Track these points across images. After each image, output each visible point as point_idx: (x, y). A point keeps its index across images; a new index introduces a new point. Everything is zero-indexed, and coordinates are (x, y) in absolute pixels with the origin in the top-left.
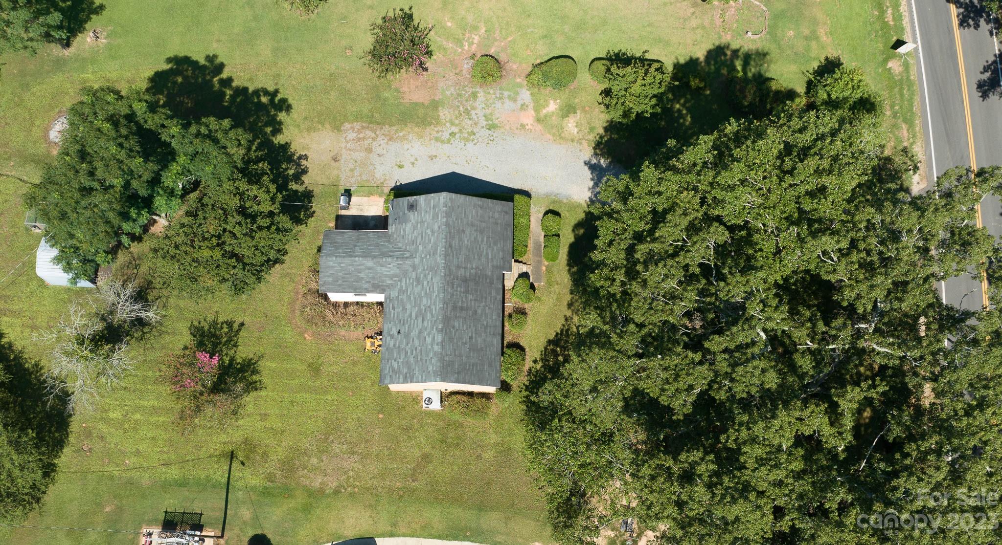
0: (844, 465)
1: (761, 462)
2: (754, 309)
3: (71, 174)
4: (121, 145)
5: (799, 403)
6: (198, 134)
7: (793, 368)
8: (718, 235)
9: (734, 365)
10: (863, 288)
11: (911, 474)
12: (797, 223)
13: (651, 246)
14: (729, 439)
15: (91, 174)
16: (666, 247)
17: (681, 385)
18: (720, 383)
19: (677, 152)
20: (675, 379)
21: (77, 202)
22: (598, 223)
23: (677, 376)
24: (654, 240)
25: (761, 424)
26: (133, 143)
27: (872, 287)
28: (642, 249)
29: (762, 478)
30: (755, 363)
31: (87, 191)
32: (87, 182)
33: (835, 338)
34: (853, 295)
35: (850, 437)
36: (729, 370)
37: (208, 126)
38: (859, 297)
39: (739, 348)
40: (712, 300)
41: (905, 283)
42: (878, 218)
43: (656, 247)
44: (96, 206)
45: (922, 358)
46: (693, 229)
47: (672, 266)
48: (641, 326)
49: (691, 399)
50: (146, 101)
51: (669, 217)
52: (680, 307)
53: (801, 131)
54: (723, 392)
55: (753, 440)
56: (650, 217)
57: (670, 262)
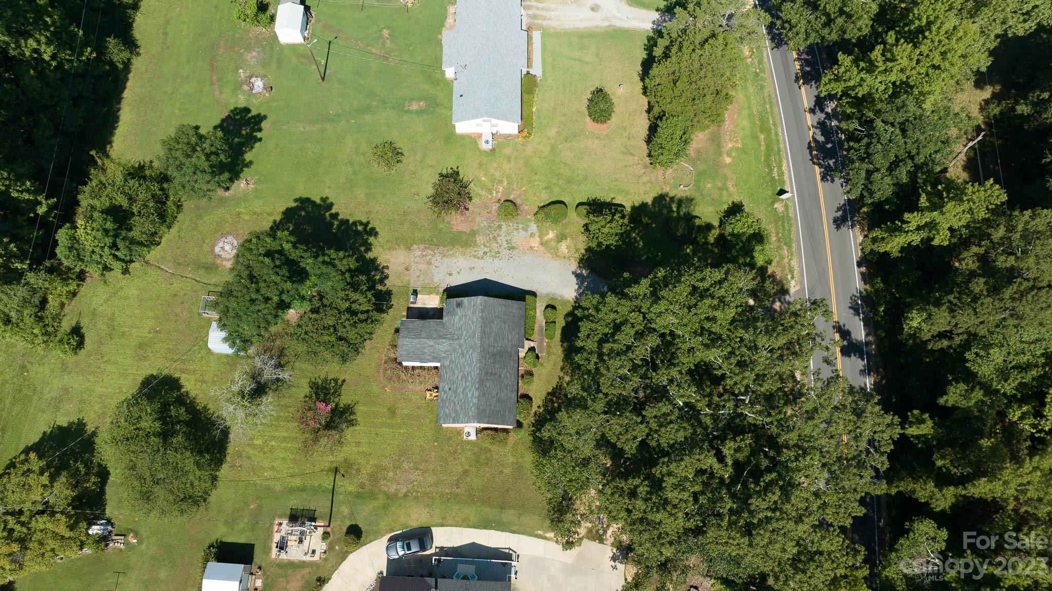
0: (729, 487)
1: (675, 487)
2: (673, 390)
3: (245, 291)
4: (277, 273)
5: (698, 450)
6: (324, 262)
7: (700, 422)
8: (653, 341)
9: (661, 426)
10: (738, 378)
11: (760, 496)
12: (701, 335)
13: (612, 345)
14: (657, 471)
15: (258, 291)
16: (621, 346)
17: (629, 436)
18: (652, 436)
19: (628, 284)
20: (626, 433)
21: (248, 308)
22: (580, 323)
23: (627, 431)
24: (615, 341)
25: (674, 464)
26: (284, 272)
27: (744, 378)
28: (607, 347)
29: (674, 496)
30: (672, 426)
31: (252, 301)
32: (254, 296)
33: (724, 406)
34: (732, 383)
35: (731, 470)
36: (657, 428)
37: (329, 256)
38: (736, 383)
39: (664, 414)
40: (649, 382)
41: (764, 375)
42: (746, 336)
43: (615, 346)
44: (259, 311)
45: (772, 423)
46: (640, 335)
47: (625, 360)
48: (606, 395)
49: (634, 446)
50: (292, 242)
51: (623, 328)
52: (629, 386)
53: (702, 280)
54: (654, 442)
55: (670, 474)
56: (612, 325)
57: (623, 358)
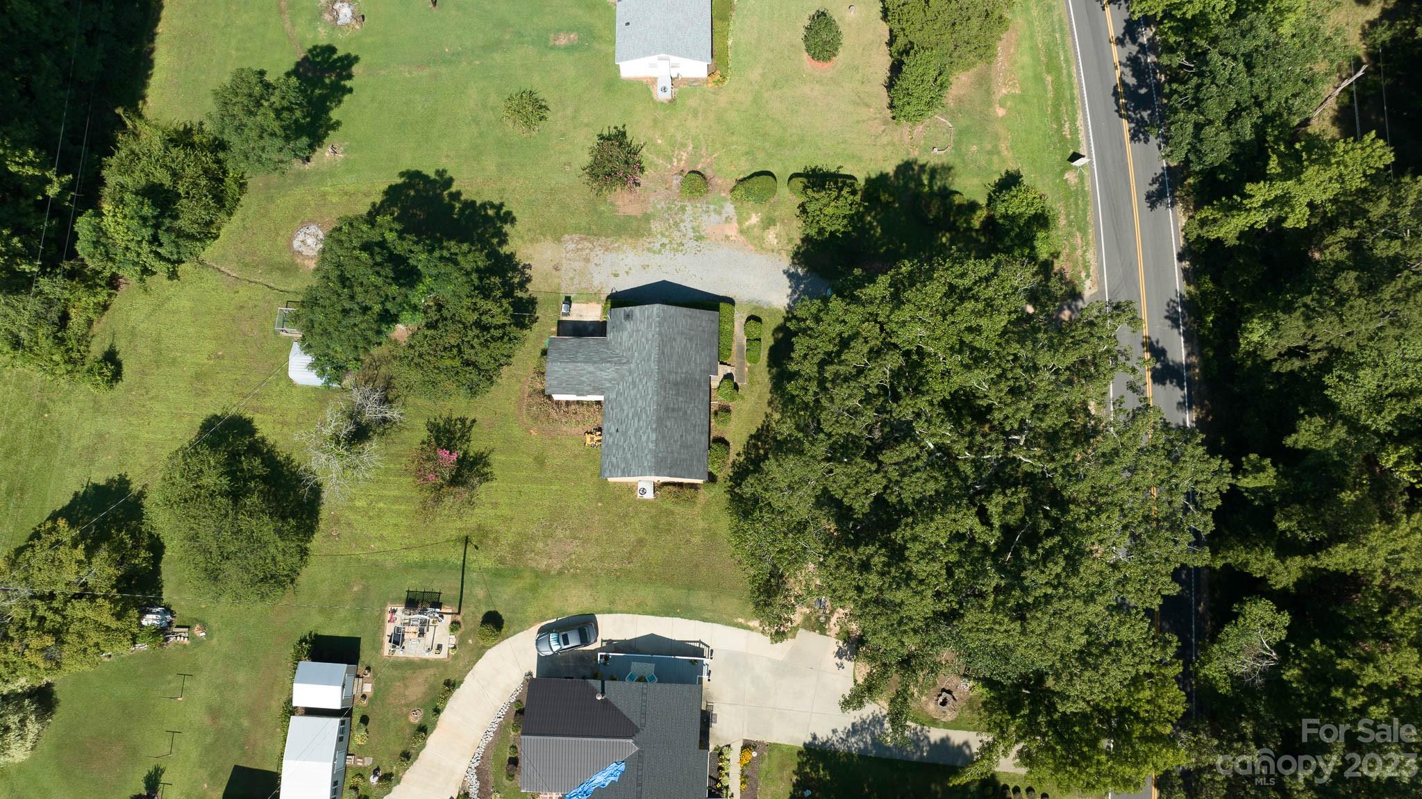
0: (995, 556)
1: (922, 555)
2: (920, 427)
3: (334, 298)
4: (378, 273)
5: (954, 508)
6: (441, 258)
7: (957, 471)
8: (893, 361)
9: (903, 475)
10: (1009, 411)
11: (1038, 567)
12: (960, 352)
13: (838, 367)
14: (898, 536)
15: (352, 298)
16: (850, 369)
17: (860, 489)
18: (891, 489)
19: (860, 284)
20: (855, 485)
21: (339, 322)
22: (793, 339)
23: (857, 482)
24: (841, 362)
25: (921, 526)
26: (388, 271)
27: (1018, 410)
28: (830, 370)
29: (920, 568)
30: (918, 474)
31: (345, 312)
32: (347, 305)
33: (990, 449)
34: (1002, 416)
35: (998, 534)
36: (899, 478)
37: (449, 250)
38: (1007, 417)
39: (907, 460)
40: (888, 416)
41: (1046, 406)
42: (1022, 353)
43: (842, 369)
44: (355, 325)
45: (1055, 470)
46: (875, 354)
47: (854, 387)
48: (829, 435)
49: (869, 501)
50: (396, 231)
51: (852, 344)
52: (862, 422)
53: (963, 275)
54: (893, 497)
55: (915, 539)
56: (837, 340)
57: (853, 384)
